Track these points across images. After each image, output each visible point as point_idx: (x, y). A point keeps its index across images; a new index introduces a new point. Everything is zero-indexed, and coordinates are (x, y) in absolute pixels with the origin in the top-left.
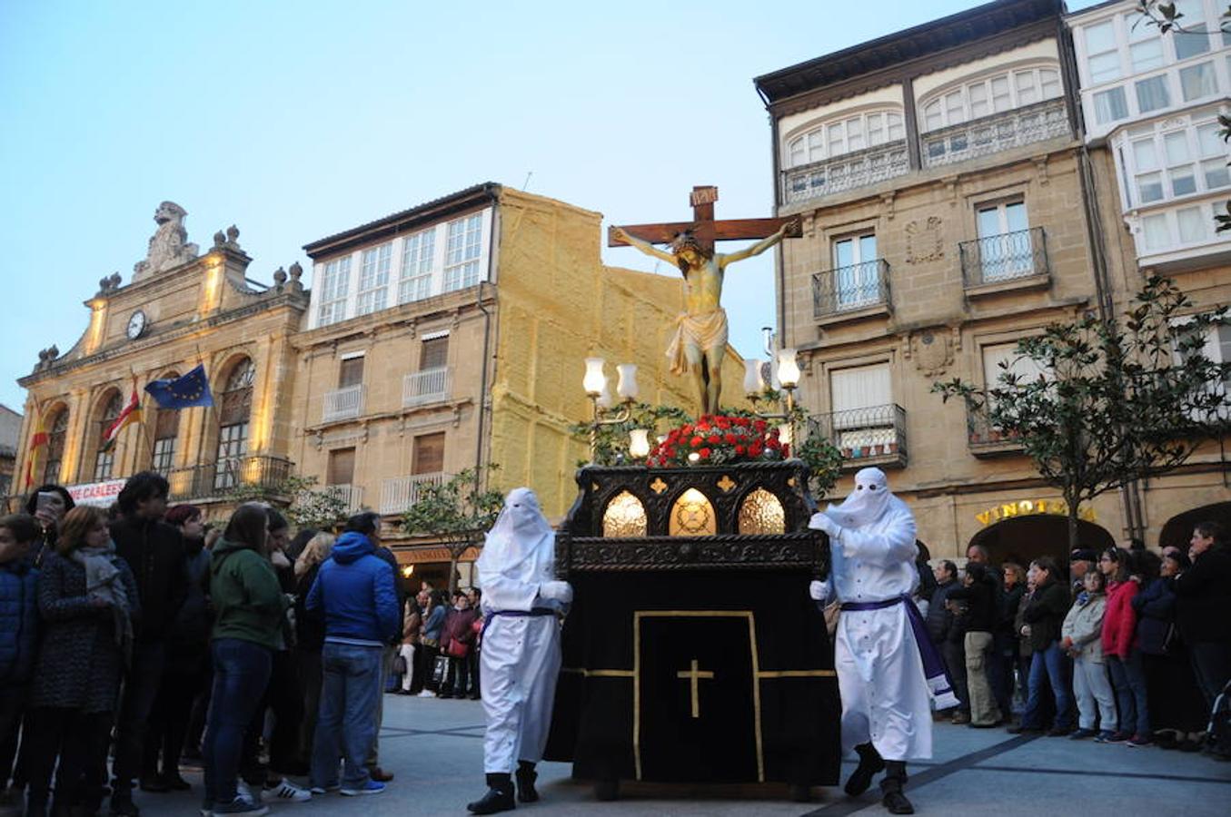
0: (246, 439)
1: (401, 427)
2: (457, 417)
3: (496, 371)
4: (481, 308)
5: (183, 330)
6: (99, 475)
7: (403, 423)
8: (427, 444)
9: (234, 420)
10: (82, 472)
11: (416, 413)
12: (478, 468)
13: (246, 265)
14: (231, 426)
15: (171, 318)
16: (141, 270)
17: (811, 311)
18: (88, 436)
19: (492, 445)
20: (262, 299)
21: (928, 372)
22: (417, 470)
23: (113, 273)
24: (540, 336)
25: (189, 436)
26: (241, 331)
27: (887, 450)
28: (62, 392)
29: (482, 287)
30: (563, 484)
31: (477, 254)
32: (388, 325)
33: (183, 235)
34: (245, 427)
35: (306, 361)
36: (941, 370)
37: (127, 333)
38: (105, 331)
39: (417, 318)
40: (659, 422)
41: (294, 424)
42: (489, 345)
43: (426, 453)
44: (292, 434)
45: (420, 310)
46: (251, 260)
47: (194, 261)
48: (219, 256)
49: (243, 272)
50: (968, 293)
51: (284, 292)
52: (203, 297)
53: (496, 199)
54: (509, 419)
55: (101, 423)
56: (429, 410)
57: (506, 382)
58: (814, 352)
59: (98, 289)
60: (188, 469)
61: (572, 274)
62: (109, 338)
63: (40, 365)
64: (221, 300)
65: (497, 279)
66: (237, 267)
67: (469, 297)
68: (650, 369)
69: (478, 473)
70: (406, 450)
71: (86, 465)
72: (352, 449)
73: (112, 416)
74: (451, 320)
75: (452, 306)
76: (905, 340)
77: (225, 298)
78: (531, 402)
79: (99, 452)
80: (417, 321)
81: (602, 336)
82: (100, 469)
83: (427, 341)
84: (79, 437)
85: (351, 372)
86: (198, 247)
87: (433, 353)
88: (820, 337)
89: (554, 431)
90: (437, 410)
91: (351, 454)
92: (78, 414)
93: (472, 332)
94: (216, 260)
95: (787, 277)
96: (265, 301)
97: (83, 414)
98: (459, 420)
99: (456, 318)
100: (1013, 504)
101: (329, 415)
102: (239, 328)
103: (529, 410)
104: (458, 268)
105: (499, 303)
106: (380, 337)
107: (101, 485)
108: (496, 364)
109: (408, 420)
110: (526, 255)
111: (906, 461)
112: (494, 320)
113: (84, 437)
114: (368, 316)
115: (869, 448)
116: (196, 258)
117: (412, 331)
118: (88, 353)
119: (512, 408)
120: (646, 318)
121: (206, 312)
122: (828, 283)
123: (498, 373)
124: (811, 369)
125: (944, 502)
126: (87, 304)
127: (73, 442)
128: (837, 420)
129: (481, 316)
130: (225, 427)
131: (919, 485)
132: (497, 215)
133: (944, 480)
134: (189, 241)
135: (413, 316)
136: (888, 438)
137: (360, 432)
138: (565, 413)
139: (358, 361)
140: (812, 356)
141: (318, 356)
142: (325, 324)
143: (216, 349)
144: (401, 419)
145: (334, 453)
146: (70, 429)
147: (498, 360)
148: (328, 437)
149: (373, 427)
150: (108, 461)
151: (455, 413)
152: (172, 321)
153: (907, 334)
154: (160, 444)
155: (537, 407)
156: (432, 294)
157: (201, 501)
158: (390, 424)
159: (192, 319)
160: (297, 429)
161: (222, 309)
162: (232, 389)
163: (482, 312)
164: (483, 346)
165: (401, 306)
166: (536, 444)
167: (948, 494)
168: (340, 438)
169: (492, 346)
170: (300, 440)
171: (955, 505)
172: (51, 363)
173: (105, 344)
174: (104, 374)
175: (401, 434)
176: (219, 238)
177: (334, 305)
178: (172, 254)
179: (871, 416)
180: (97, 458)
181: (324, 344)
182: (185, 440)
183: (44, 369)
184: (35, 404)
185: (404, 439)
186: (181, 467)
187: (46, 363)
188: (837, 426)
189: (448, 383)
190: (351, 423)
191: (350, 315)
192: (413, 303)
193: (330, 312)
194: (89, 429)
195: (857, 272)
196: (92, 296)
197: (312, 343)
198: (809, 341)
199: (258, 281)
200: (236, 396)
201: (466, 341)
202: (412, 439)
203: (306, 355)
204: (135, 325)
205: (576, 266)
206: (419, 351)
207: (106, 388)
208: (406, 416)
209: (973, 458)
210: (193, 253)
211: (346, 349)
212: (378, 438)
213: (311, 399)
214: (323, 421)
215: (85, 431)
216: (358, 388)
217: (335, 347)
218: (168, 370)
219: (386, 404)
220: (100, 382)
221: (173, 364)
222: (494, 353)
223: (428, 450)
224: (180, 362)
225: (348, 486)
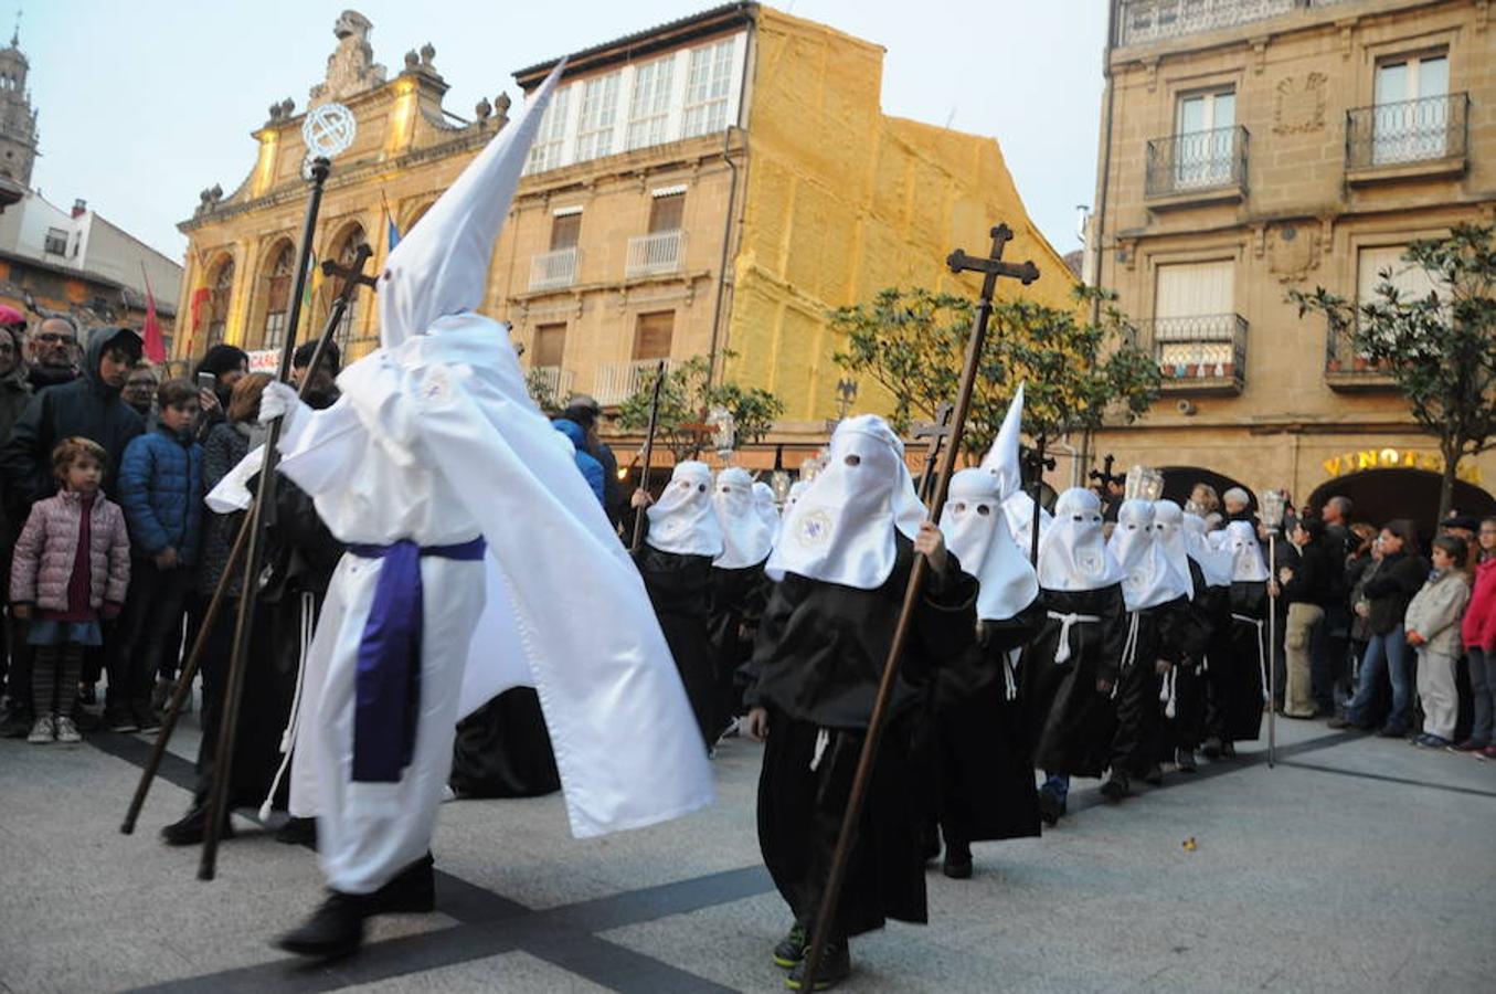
1: (622, 301)
2: (689, 293)
3: (740, 238)
4: (727, 159)
5: (367, 170)
6: (268, 341)
7: (625, 297)
8: (652, 323)
10: (248, 336)
11: (640, 285)
12: (712, 356)
13: (442, 93)
15: (354, 155)
16: (318, 96)
17: (1140, 187)
18: (256, 294)
19: (731, 328)
20: (461, 136)
21: (1283, 276)
22: (639, 354)
23: (285, 98)
24: (798, 199)
26: (435, 175)
27: (1219, 371)
28: (227, 241)
29: (729, 133)
30: (813, 382)
31: (726, 91)
32: (613, 176)
33: (367, 52)
35: (512, 215)
36: (1301, 275)
37: (301, 173)
38: (275, 169)
39: (648, 169)
40: (938, 314)
41: (495, 290)
42: (735, 206)
43: (651, 333)
44: (493, 303)
45: (653, 158)
46: (448, 87)
47: (380, 86)
48: (412, 81)
49: (439, 102)
50: (1351, 177)
51: (488, 129)
52: (392, 131)
53: (753, 20)
54: (755, 300)
55: (271, 279)
56: (655, 283)
57: (752, 254)
58: (1141, 240)
59: (268, 117)
60: (370, 339)
61: (844, 123)
62: (280, 178)
63: (203, 208)
64: (413, 135)
65: (750, 123)
66: (433, 95)
67: (713, 145)
68: (933, 248)
69: (712, 363)
70: (627, 330)
71: (255, 328)
72: (563, 325)
73: (283, 272)
74: (690, 173)
75: (692, 155)
76: (1259, 233)
77: (416, 133)
78: (781, 280)
79: (268, 314)
80: (647, 172)
81: (875, 203)
82: (269, 334)
83: (659, 197)
84: (246, 295)
85: (565, 231)
86: (385, 68)
87: (665, 213)
88: (1150, 222)
89: (807, 316)
90: (667, 283)
91: (560, 331)
92: (244, 269)
93: (714, 188)
94: (406, 86)
95: (1115, 142)
96: (465, 139)
97: (250, 268)
98: (692, 297)
99: (696, 171)
100: (1373, 453)
101: (537, 282)
102: (432, 171)
103: (778, 290)
104: (701, 107)
105: (749, 156)
106: (603, 189)
107: (270, 352)
108: (742, 229)
109: (631, 292)
110: (786, 95)
111: (1242, 387)
112: (742, 176)
113: (251, 296)
114: (588, 163)
115: (1197, 367)
116: (384, 83)
117: (642, 185)
118: (256, 195)
119: (758, 286)
120: (930, 184)
121: (394, 151)
122: (1167, 154)
123: (744, 242)
124: (1133, 261)
125: (1285, 441)
126: (256, 135)
127: (239, 303)
128: (1160, 327)
129: (727, 169)
131: (1254, 418)
132: (753, 42)
133: (1288, 415)
134: (375, 60)
135: (645, 165)
136: (1222, 356)
137: (572, 305)
138: (821, 296)
139: (573, 218)
140: (1136, 245)
141: (525, 210)
142: (536, 172)
143: (406, 195)
144: (623, 292)
145: (541, 328)
146: (236, 286)
147: (744, 226)
148: (535, 309)
149: (589, 300)
150: (278, 324)
151: (689, 288)
152: (355, 159)
153: (1263, 225)
155: (789, 287)
156: (666, 141)
158: (609, 297)
159: (377, 157)
160: (498, 298)
161: (414, 147)
163: (727, 164)
164: (727, 208)
165: (629, 153)
166: (783, 332)
167: (1292, 432)
168: (549, 311)
169: (738, 208)
170: (501, 311)
171: (1298, 447)
172: (214, 206)
173: (275, 184)
174: (274, 221)
175: (622, 310)
176: (411, 59)
177: (548, 147)
178: (355, 76)
179: (1204, 327)
180: (266, 321)
181: (534, 196)
182: (366, 303)
183: (206, 213)
184: (197, 254)
185: (625, 317)
186: (361, 336)
187: (209, 205)
188: (1160, 336)
189: (682, 251)
190: (563, 293)
191: (567, 159)
192: (644, 149)
193: (542, 156)
194: (256, 286)
195: (1206, 142)
196: (262, 126)
197: (521, 192)
198: (1134, 226)
199: (457, 114)
201: (706, 200)
202: (635, 317)
204: (310, 163)
205: (847, 113)
206: (649, 210)
207: (277, 238)
208: (628, 288)
209: (1329, 390)
210: (380, 76)
211: (561, 202)
212: (595, 313)
213: (517, 261)
214: (530, 289)
215: (253, 288)
216: (574, 251)
217: (547, 200)
218: (347, 220)
219: (605, 273)
220: (269, 231)
221: (355, 212)
222: (739, 217)
223: (654, 331)
224: (362, 210)
225: (556, 369)
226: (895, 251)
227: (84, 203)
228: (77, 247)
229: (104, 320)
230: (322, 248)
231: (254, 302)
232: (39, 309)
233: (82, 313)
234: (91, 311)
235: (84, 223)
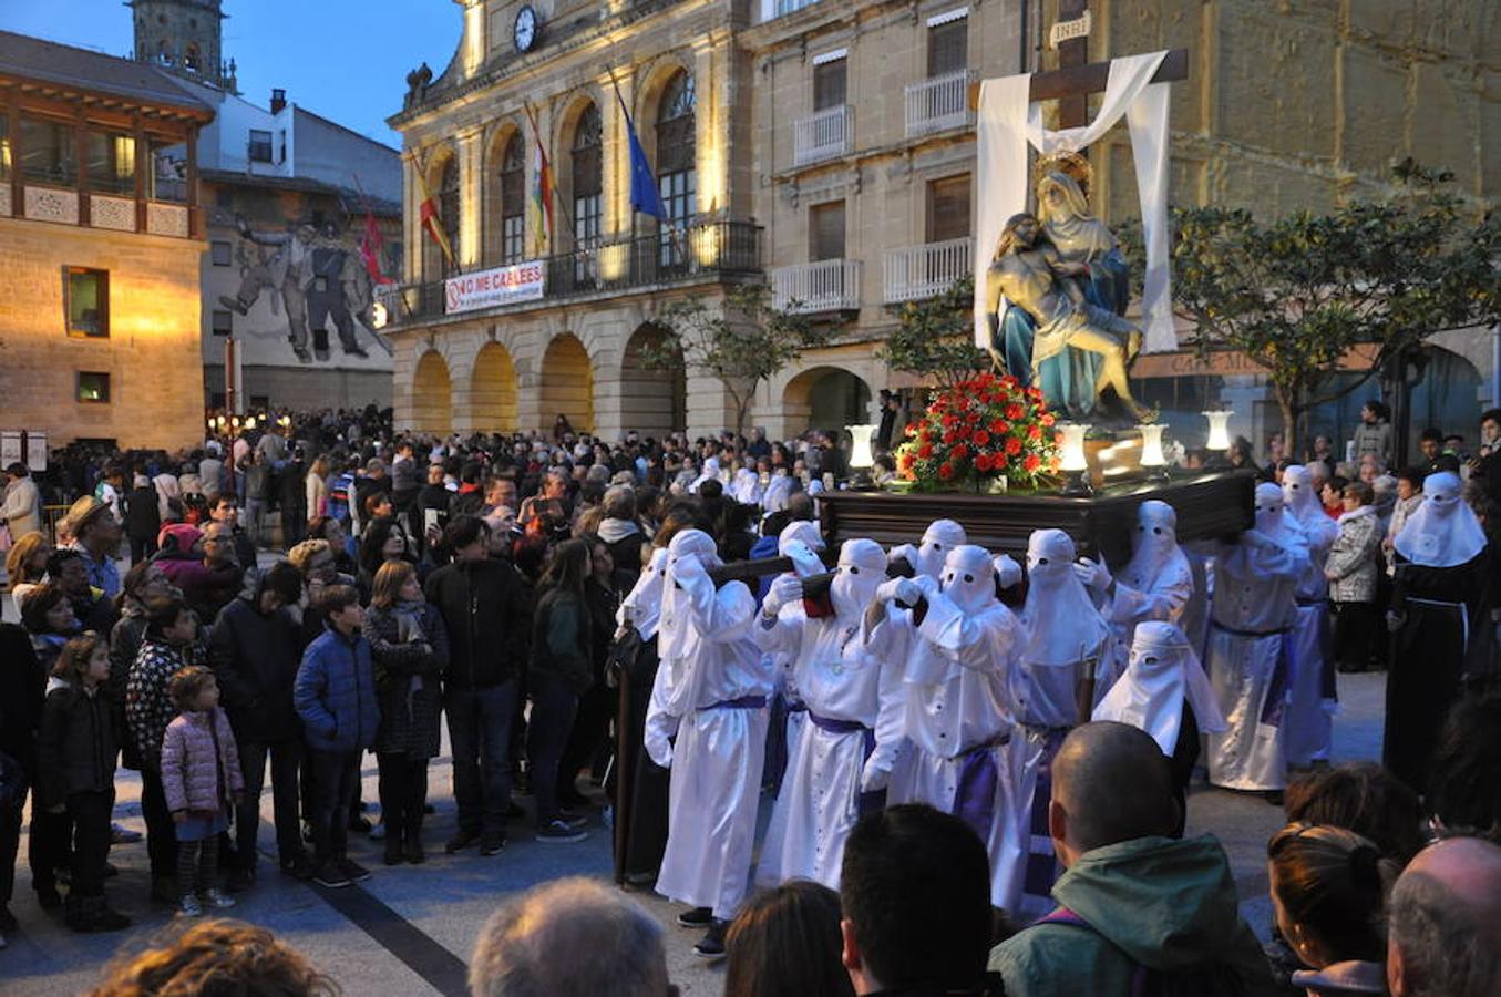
0: (693, 192)
1: (907, 168)
5: (589, 33)
6: (509, 252)
7: (910, 161)
8: (945, 191)
9: (675, 166)
10: (487, 250)
11: (925, 145)
14: (672, 174)
15: (571, 12)
18: (487, 197)
22: (934, 234)
25: (617, 194)
26: (668, 30)
28: (446, 134)
34: (691, 175)
37: (516, 42)
38: (486, 39)
41: (757, 167)
42: (1029, 30)
43: (946, 205)
44: (756, 184)
55: (502, 176)
56: (945, 140)
60: (620, 243)
62: (493, 50)
63: (410, 97)
70: (916, 203)
71: (492, 238)
72: (841, 203)
73: (514, 165)
79: (505, 218)
82: (509, 243)
83: (936, 27)
84: (476, 198)
85: (829, 85)
87: (946, 49)
91: (840, 210)
92: (470, 168)
97: (476, 166)
101: (804, 151)
102: (665, 24)
106: (868, 24)
107: (513, 269)
108: (1041, 59)
109: (915, 155)
113: (483, 200)
117: (913, 15)
118: (469, 74)
121: (617, 3)
127: (470, 208)
130: (665, 175)
137: (849, 177)
139: (836, 65)
141: (780, 61)
142: (786, 11)
143: (638, 59)
144: (906, 155)
145: (815, 209)
146: (464, 189)
147: (1044, 52)
148: (806, 186)
149: (868, 168)
150: (518, 231)
152: (573, 18)
154: (581, 204)
157: (642, 290)
158: (890, 163)
159: (598, 14)
160: (762, 177)
162: (668, 118)
164: (1019, 32)
168: (824, 187)
169: (1033, 30)
170: (768, 192)
172: (425, 89)
173: (490, 57)
174: (494, 106)
175: (907, 178)
180: (504, 226)
181: (788, 43)
182: (612, 198)
183: (418, 101)
184: (414, 154)
185: (912, 185)
186: (611, 239)
187: (418, 93)
190: (837, 164)
194: (487, 187)
197: (770, 41)
200: (674, 129)
201: (994, 25)
202: (923, 184)
203: (763, 61)
204: (524, 30)
206: (925, 44)
207: (500, 125)
208: (911, 150)
211: (819, 47)
212: (877, 185)
213: (777, 127)
214: (796, 164)
215: (483, 188)
216: (842, 109)
217: (803, 46)
218: (576, 96)
219: (882, 132)
220: (492, 117)
221: (583, 85)
222: (1036, 44)
223: (948, 201)
224: (589, 83)
225: (837, 262)
226: (1266, 31)
227: (283, 92)
228: (284, 148)
229: (326, 235)
230: (552, 133)
231: (487, 205)
232: (255, 235)
233: (301, 232)
234: (310, 227)
235: (287, 118)
